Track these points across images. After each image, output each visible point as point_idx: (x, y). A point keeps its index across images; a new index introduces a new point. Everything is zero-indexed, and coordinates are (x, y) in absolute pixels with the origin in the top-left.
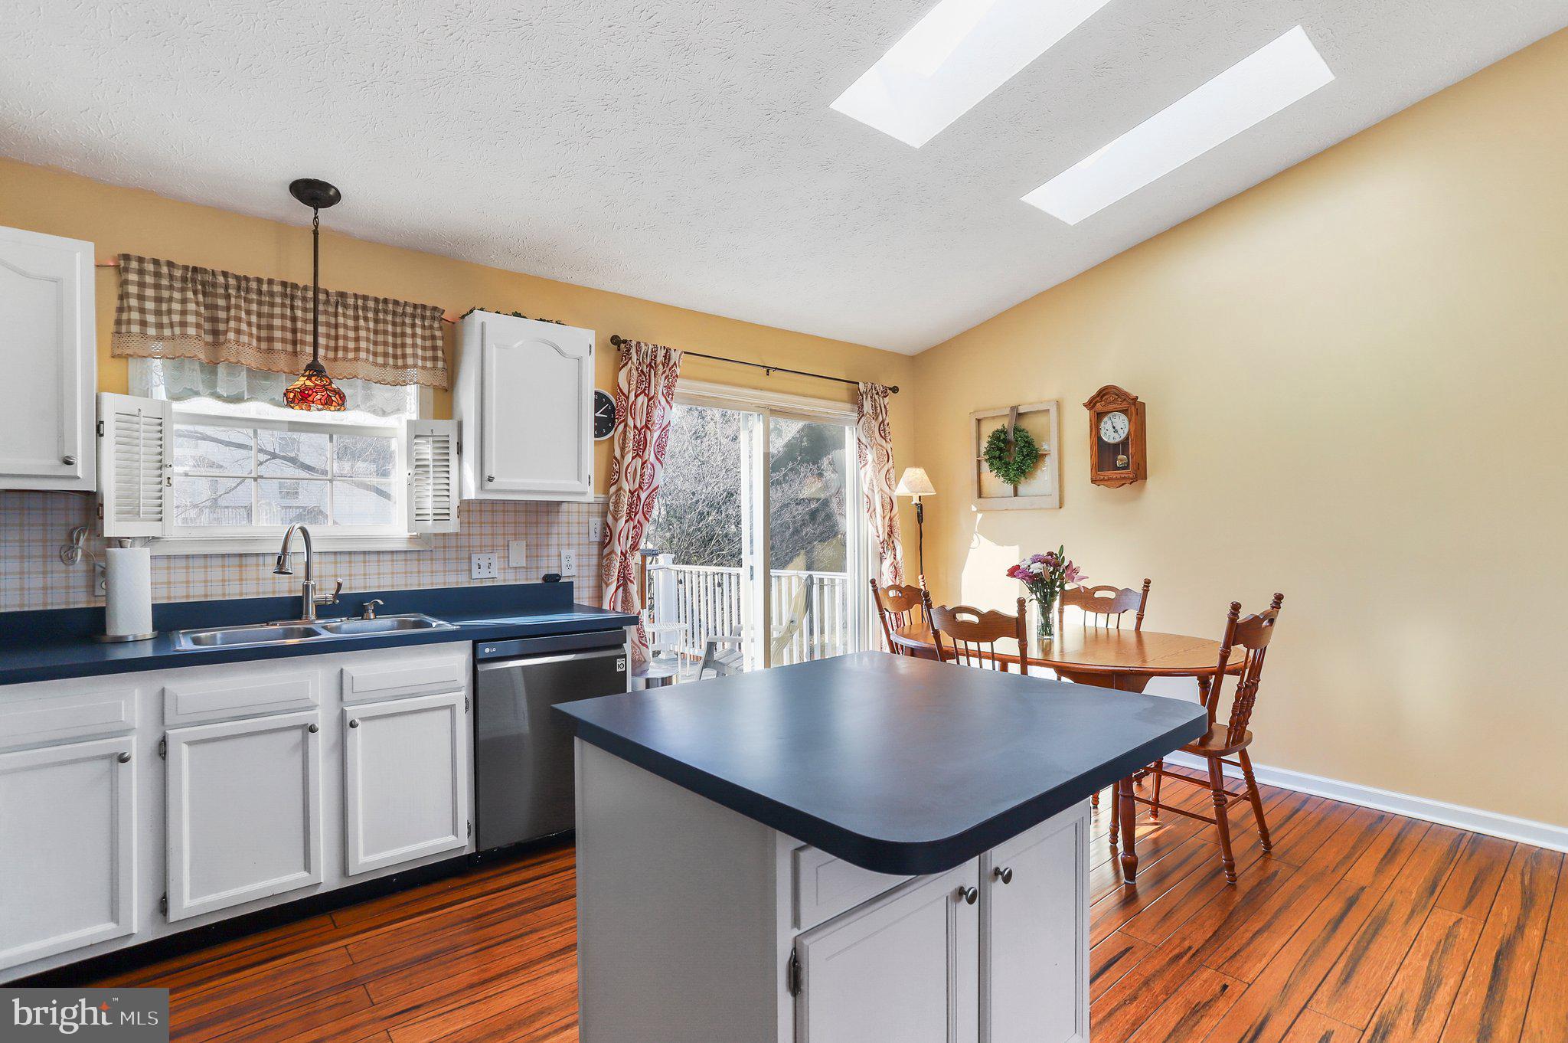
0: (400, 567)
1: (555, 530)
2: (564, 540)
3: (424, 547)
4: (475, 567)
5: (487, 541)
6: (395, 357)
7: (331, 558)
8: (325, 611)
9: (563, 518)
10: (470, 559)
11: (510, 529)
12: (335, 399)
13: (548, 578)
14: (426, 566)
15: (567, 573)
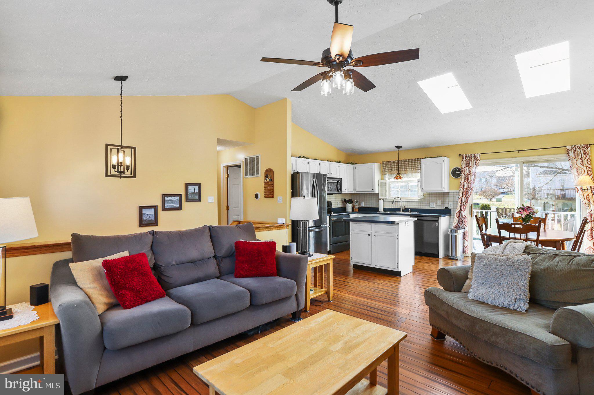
0: (417, 204)
1: (448, 198)
2: (450, 200)
3: (420, 202)
4: (430, 205)
5: (433, 200)
6: (412, 168)
7: (407, 202)
8: (404, 211)
9: (450, 196)
10: (429, 203)
11: (438, 198)
12: (401, 178)
13: (445, 208)
14: (422, 204)
15: (450, 207)
